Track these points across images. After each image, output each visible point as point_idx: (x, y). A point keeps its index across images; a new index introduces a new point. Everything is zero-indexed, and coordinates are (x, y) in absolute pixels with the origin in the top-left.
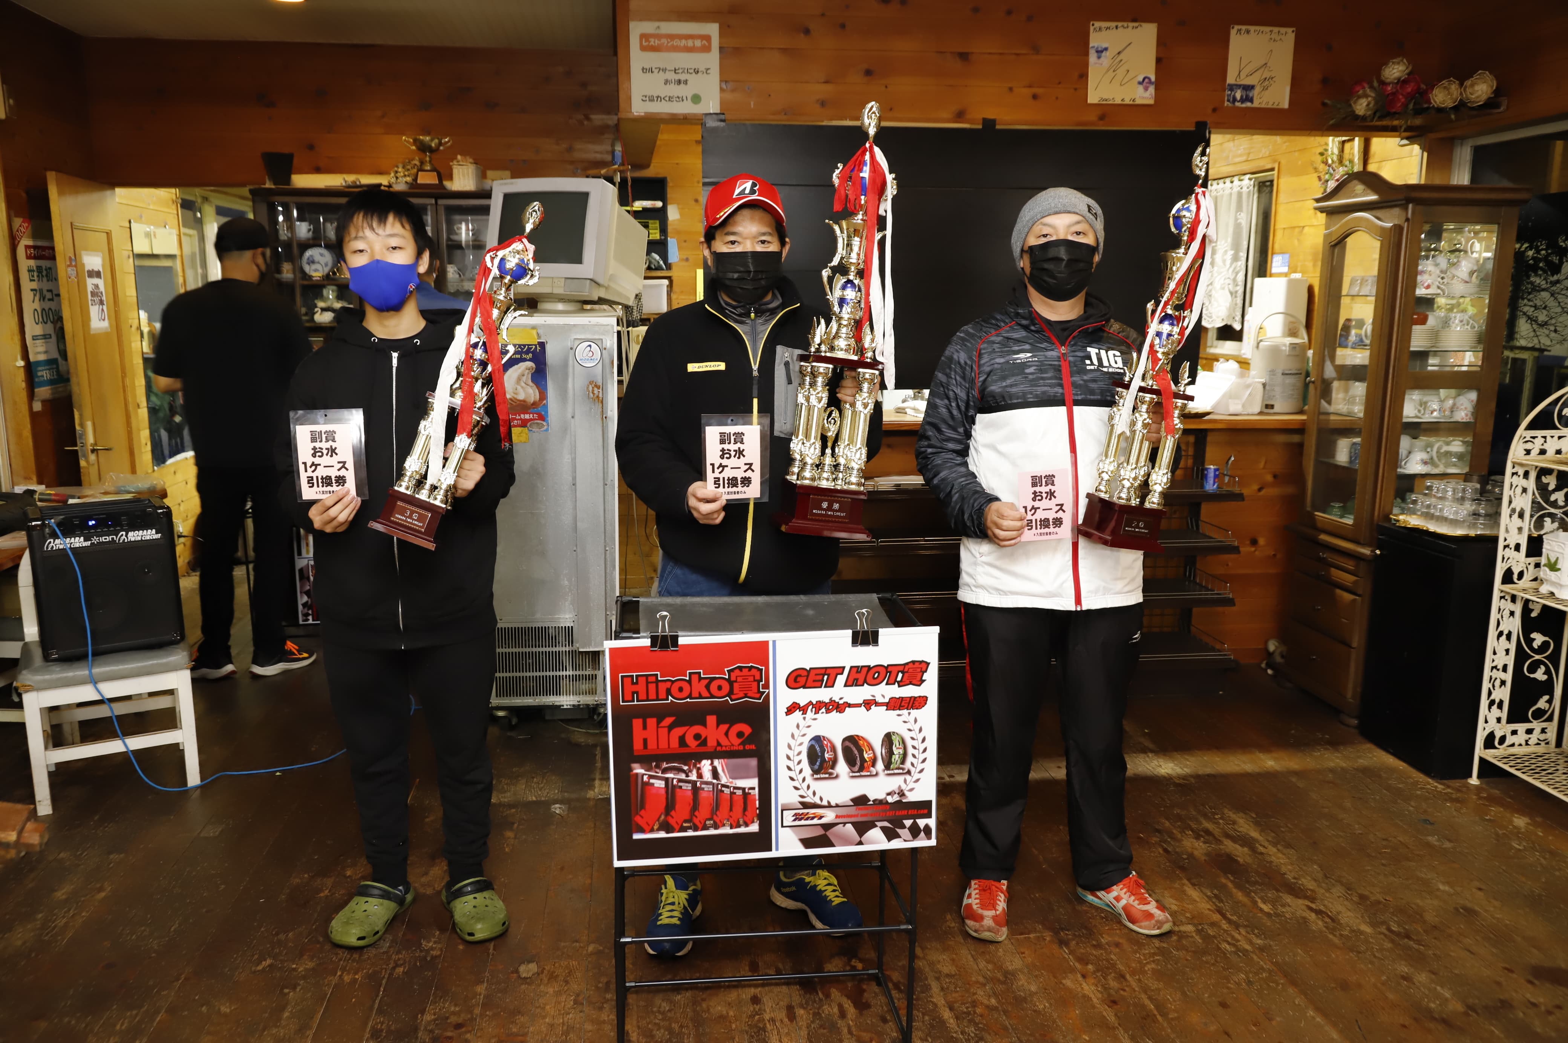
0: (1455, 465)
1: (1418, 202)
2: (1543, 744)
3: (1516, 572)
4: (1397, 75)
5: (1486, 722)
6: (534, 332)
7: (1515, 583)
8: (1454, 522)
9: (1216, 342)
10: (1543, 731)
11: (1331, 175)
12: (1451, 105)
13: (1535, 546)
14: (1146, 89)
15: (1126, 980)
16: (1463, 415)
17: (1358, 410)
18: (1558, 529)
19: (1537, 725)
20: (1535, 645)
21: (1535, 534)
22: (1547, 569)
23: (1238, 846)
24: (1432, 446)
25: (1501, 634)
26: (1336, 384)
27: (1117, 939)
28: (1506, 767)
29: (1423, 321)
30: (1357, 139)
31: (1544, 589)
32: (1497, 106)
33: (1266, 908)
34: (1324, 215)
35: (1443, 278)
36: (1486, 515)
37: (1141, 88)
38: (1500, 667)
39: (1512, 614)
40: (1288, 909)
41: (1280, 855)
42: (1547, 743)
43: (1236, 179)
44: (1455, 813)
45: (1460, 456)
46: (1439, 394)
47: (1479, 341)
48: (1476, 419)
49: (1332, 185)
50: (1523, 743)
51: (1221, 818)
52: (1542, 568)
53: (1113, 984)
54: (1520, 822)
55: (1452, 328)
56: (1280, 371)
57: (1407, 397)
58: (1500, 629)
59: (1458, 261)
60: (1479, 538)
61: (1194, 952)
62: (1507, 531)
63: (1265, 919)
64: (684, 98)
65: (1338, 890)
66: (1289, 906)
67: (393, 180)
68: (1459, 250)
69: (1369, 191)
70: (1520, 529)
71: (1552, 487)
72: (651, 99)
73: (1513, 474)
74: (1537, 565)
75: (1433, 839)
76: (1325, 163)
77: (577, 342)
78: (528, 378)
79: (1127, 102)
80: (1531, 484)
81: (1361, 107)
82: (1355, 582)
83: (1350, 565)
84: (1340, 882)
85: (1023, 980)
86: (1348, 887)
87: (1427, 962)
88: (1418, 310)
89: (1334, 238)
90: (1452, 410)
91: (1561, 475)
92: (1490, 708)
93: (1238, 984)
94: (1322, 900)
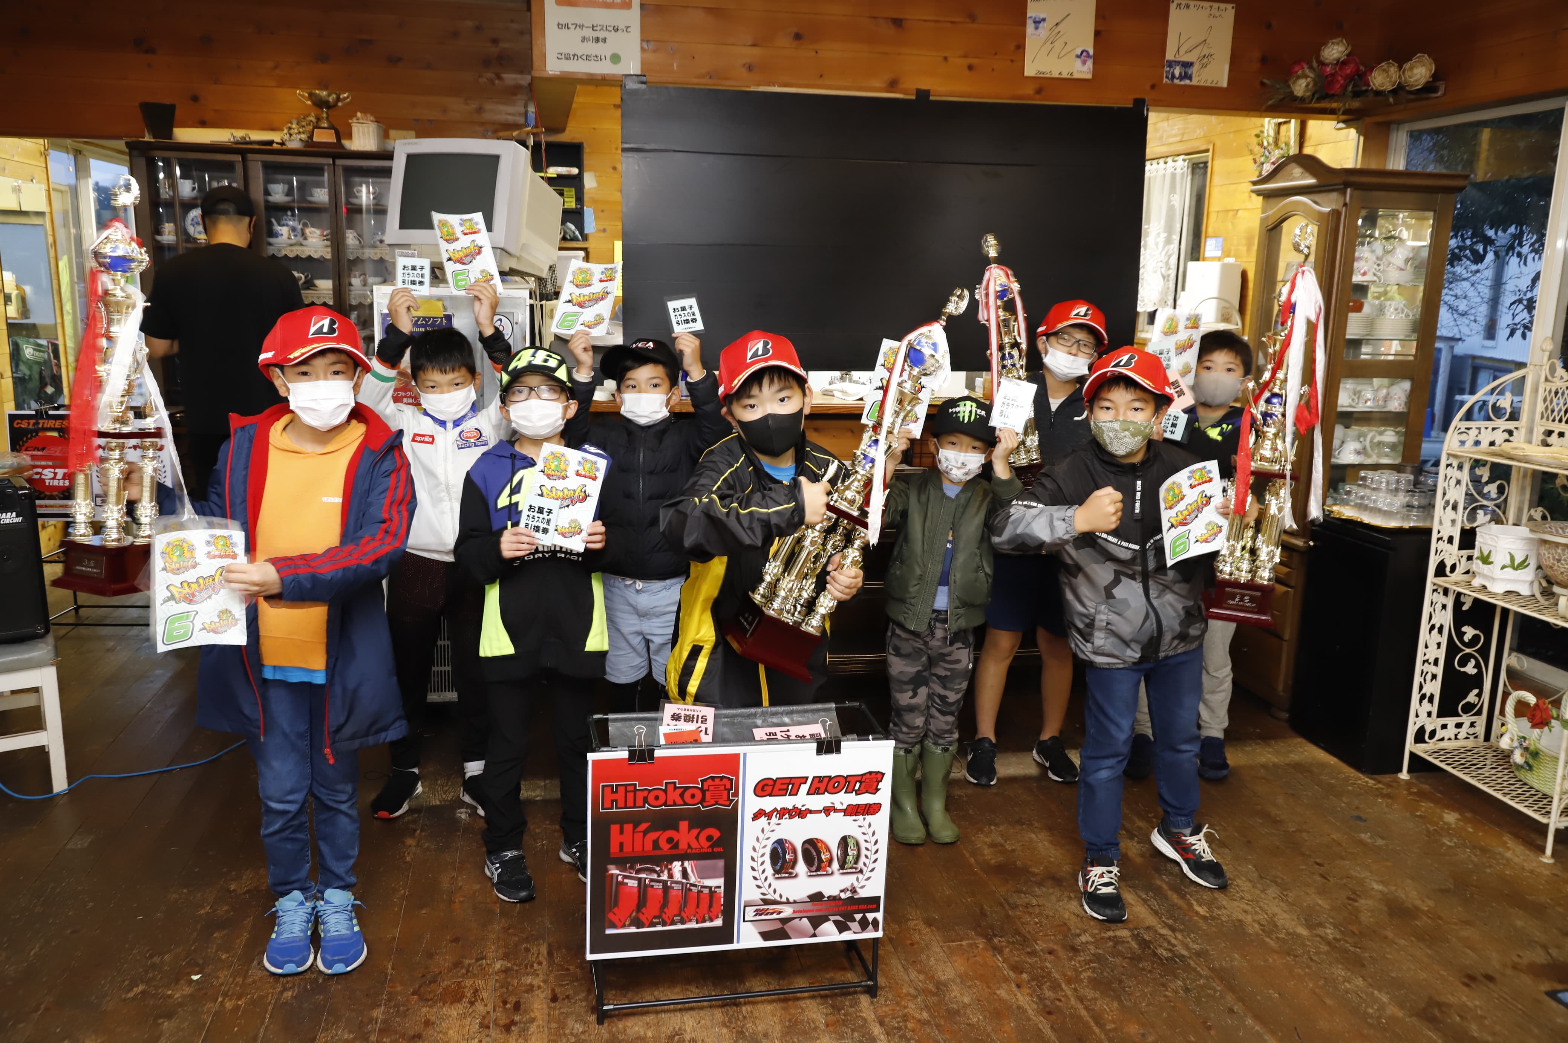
0: (1387, 456)
1: (1356, 186)
2: (1472, 737)
3: (1449, 564)
4: (1336, 56)
5: (1417, 716)
6: (440, 304)
7: (1446, 576)
8: (1388, 514)
10: (1472, 725)
11: (1267, 157)
12: (1390, 88)
13: (1468, 539)
14: (1084, 63)
15: (1062, 989)
16: (1397, 404)
18: (1490, 522)
19: (1466, 719)
20: (1466, 638)
21: (1468, 526)
22: (1479, 562)
24: (1365, 436)
25: (1433, 628)
27: (1051, 946)
28: (1436, 762)
29: (1358, 308)
30: (1293, 121)
31: (1477, 582)
32: (1435, 90)
33: (1202, 910)
34: (1261, 198)
35: (1379, 265)
36: (1419, 507)
37: (1079, 61)
38: (1432, 660)
39: (1444, 607)
40: (1224, 911)
42: (1476, 737)
43: (1170, 160)
44: (1386, 809)
45: (1393, 447)
46: (1372, 384)
47: (1414, 330)
48: (1409, 409)
49: (1268, 168)
50: (1453, 737)
52: (1475, 561)
53: (1049, 994)
54: (1451, 817)
55: (1387, 317)
57: (1341, 385)
58: (1432, 622)
59: (1393, 249)
60: (1413, 531)
61: (1131, 959)
62: (1441, 523)
63: (1202, 923)
64: (603, 57)
65: (1273, 891)
67: (287, 137)
68: (1393, 237)
69: (1307, 174)
70: (1453, 522)
71: (1485, 479)
72: (567, 58)
73: (1448, 466)
74: (1470, 558)
75: (1365, 837)
76: (1261, 145)
79: (1065, 75)
80: (1465, 475)
81: (1301, 87)
82: (1287, 574)
84: (1275, 882)
85: (955, 992)
86: (1283, 887)
87: (1363, 965)
88: (1355, 297)
89: (1271, 222)
90: (1386, 399)
91: (1495, 467)
92: (1421, 702)
93: (1176, 992)
94: (1257, 901)
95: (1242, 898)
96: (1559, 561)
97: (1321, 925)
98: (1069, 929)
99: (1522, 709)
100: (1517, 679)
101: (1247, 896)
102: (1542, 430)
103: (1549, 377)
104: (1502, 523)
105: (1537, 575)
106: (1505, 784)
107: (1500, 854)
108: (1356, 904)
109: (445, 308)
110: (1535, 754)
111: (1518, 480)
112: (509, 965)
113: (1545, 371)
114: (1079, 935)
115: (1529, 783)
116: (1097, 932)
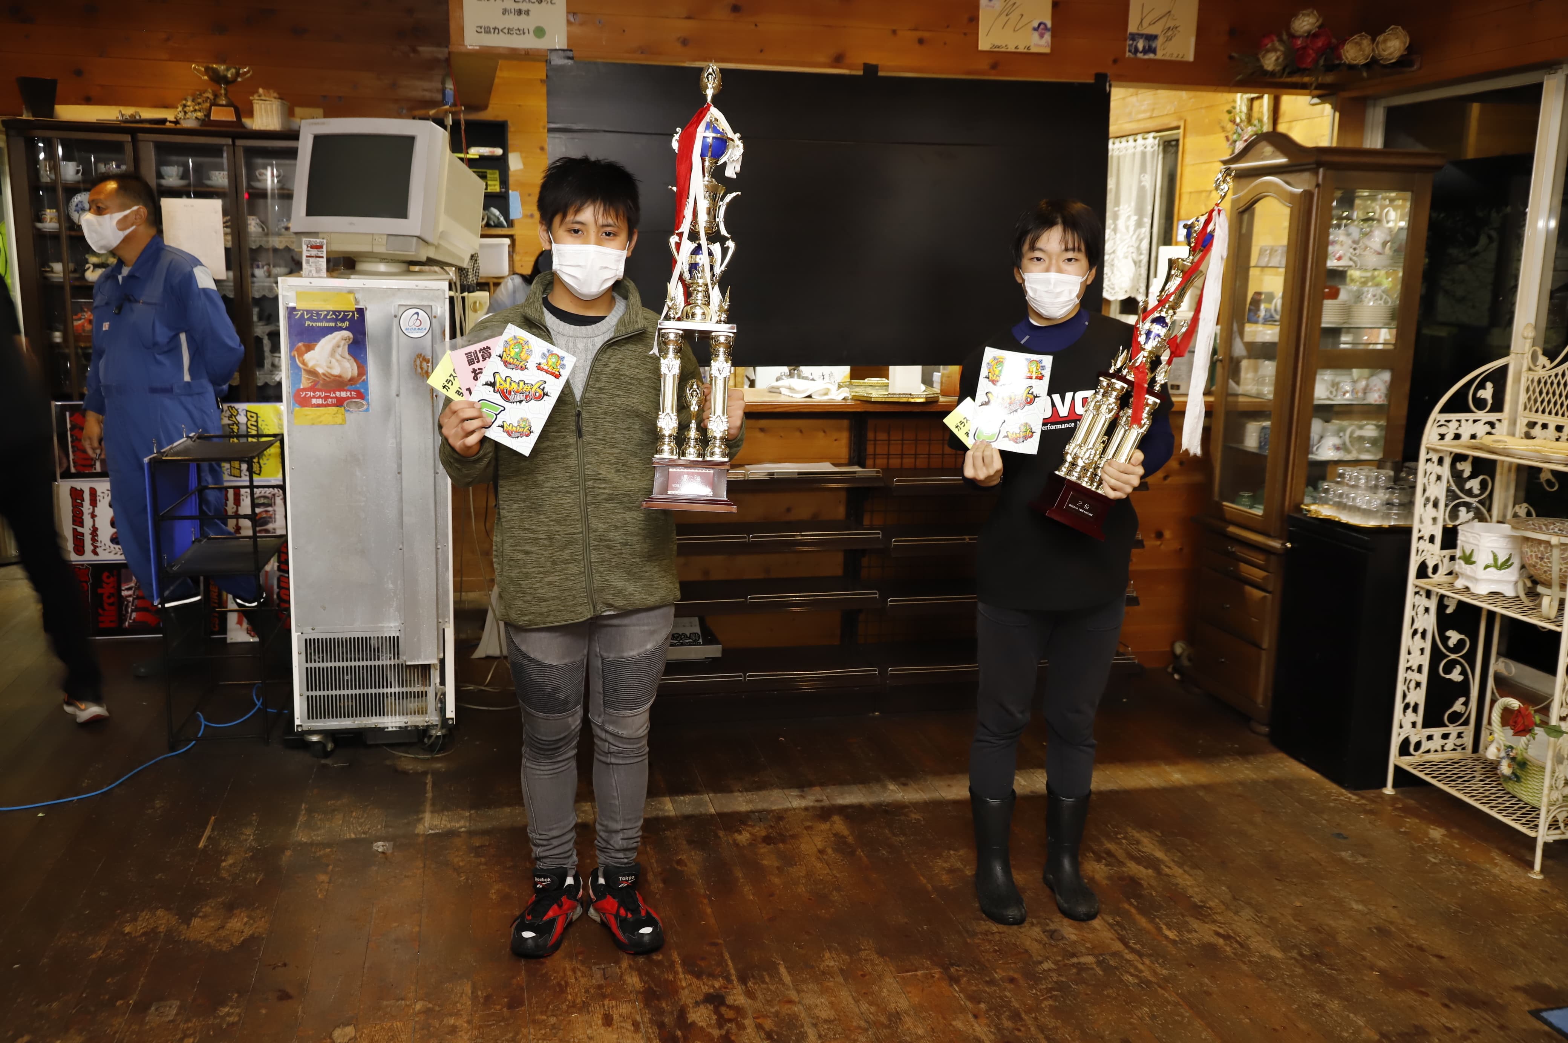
0: (1368, 451)
1: (1329, 166)
2: (1459, 749)
3: (1431, 565)
4: (1307, 28)
5: (1401, 727)
6: (351, 297)
7: (1429, 577)
8: (1367, 513)
10: (1460, 735)
11: (1239, 135)
12: (1363, 62)
13: (1450, 538)
14: (1042, 36)
15: (1021, 1019)
16: (1376, 397)
17: (1268, 391)
18: (1473, 519)
19: (1453, 730)
20: (1451, 643)
21: (1450, 525)
22: (1462, 562)
23: (1141, 868)
24: (1344, 431)
25: (1415, 632)
26: (1244, 363)
27: (1011, 973)
28: (1421, 775)
29: (1334, 295)
30: (1266, 96)
31: (1459, 584)
32: (1410, 64)
33: (1171, 934)
34: (1232, 178)
35: (1355, 249)
36: (1401, 505)
37: (1036, 35)
38: (1415, 667)
39: (1427, 610)
40: (1195, 935)
41: (1187, 877)
42: (1463, 749)
43: (1139, 137)
44: (1369, 826)
45: (1374, 442)
46: (1351, 374)
47: (1393, 317)
48: (1390, 400)
49: (1240, 146)
50: (1439, 749)
51: (1124, 838)
52: (1458, 561)
53: (1008, 1024)
54: (1436, 833)
55: (1365, 303)
57: (1318, 377)
58: (1415, 627)
59: (1371, 231)
60: (1392, 530)
61: (1096, 986)
62: (1421, 522)
63: (1170, 947)
64: (526, 31)
65: (1247, 913)
66: (1196, 932)
67: (181, 115)
68: (1371, 219)
69: (1278, 153)
70: (1435, 520)
71: (1466, 474)
72: (487, 31)
73: (1428, 460)
74: (1452, 558)
75: (1346, 855)
76: (1233, 121)
77: (404, 309)
78: (344, 350)
79: (1021, 49)
80: (1445, 471)
81: (1270, 61)
82: (1264, 578)
83: (1259, 559)
84: (1250, 904)
85: (908, 1022)
86: (1258, 910)
87: (1339, 988)
88: (1329, 284)
89: (1242, 204)
90: (1365, 391)
91: (1477, 461)
92: (1404, 712)
93: (1141, 1019)
94: (1230, 924)
95: (1214, 920)
96: (1542, 559)
97: (1296, 947)
98: (1031, 956)
99: (1508, 718)
100: (1504, 685)
101: (1218, 918)
102: (1525, 421)
103: (1532, 367)
104: (1486, 521)
105: (1521, 575)
106: (1493, 797)
107: (1487, 870)
109: (357, 302)
110: (1523, 764)
111: (1502, 474)
112: (430, 1005)
113: (1526, 361)
114: (1041, 963)
115: (1517, 795)
116: (1060, 958)
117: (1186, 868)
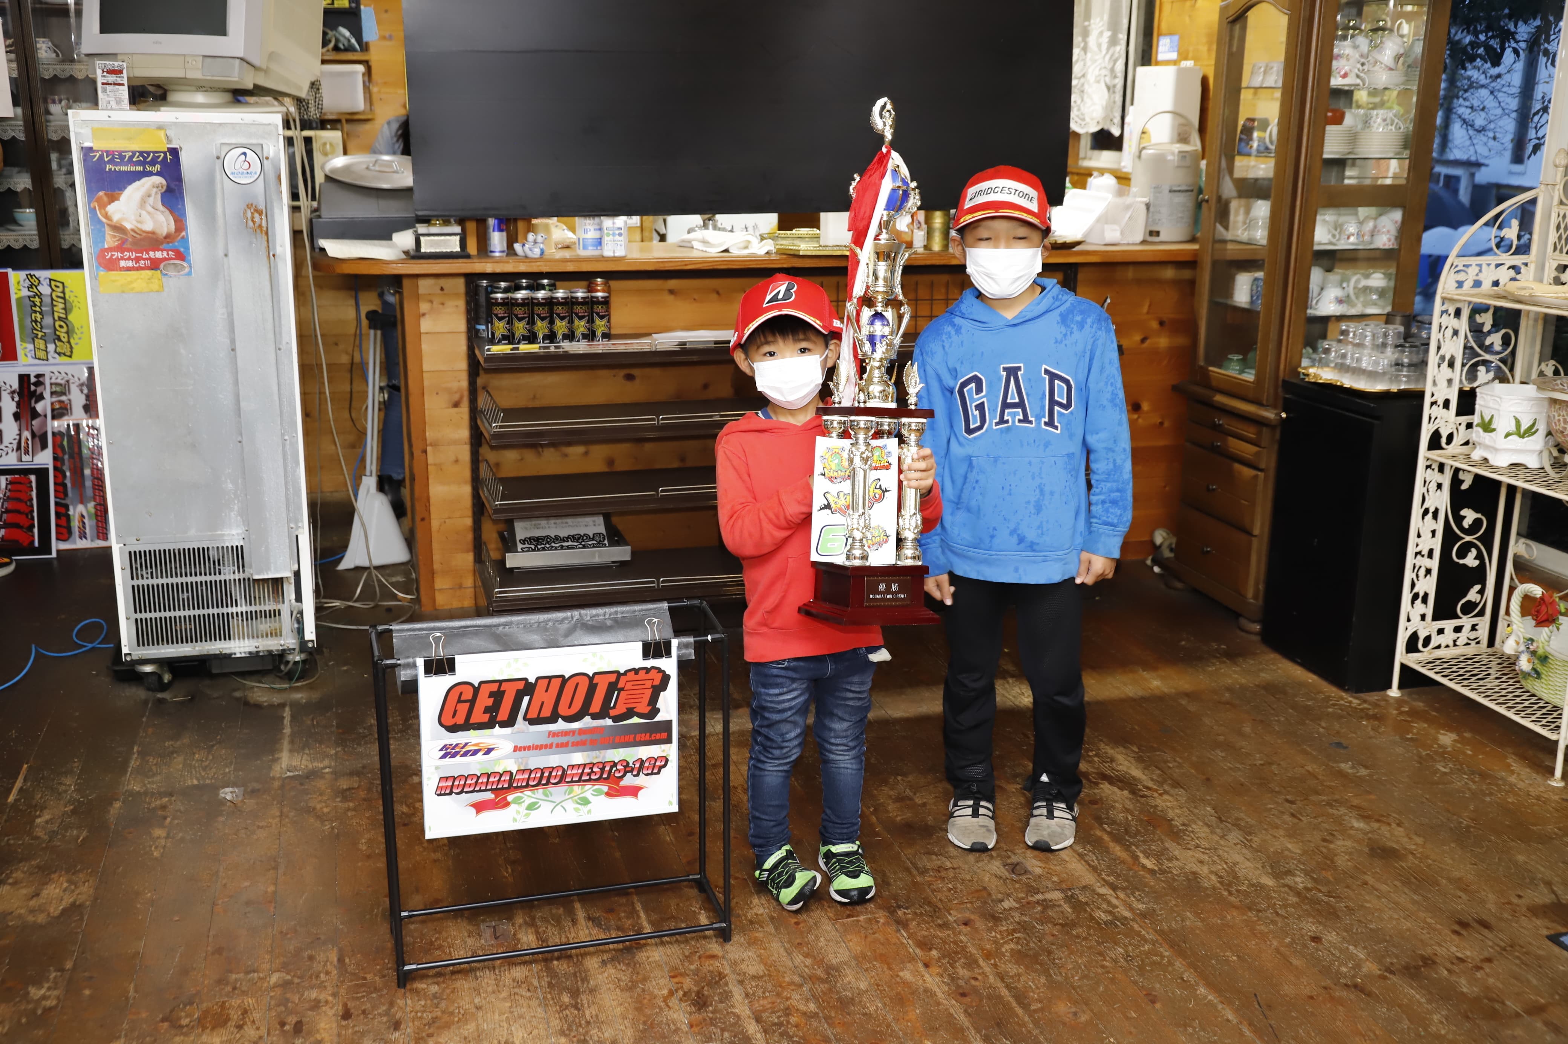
0: (1375, 303)
2: (1473, 643)
3: (1444, 434)
5: (1409, 620)
6: (162, 134)
7: (1441, 448)
8: (1372, 375)
9: (1090, 153)
10: (1474, 628)
13: (1467, 402)
15: (979, 966)
16: (1385, 240)
17: (1260, 235)
18: (1493, 380)
19: (1466, 621)
20: (1466, 524)
21: (1467, 387)
22: (1480, 430)
23: (1116, 789)
24: (1348, 281)
25: (1426, 512)
26: (1234, 205)
27: (967, 915)
28: (1431, 674)
29: (1338, 119)
33: (1149, 863)
35: (1363, 64)
36: (1410, 365)
38: (1425, 552)
39: (1439, 486)
40: (1176, 863)
41: (1166, 797)
42: (1478, 643)
44: (1372, 733)
45: (1382, 293)
46: (1356, 214)
47: (1406, 145)
48: (1400, 245)
50: (1451, 643)
51: (1096, 755)
52: (1475, 429)
53: (963, 972)
54: (1447, 739)
55: (1374, 130)
56: (1166, 189)
57: (1318, 218)
58: (1425, 506)
59: (1381, 43)
60: (1402, 395)
61: (1063, 925)
62: (1435, 383)
63: (1148, 878)
65: (1235, 836)
66: (1177, 859)
68: (1383, 29)
70: (1450, 381)
71: (1486, 328)
73: (1443, 312)
74: (1469, 426)
75: (1346, 767)
77: (228, 148)
80: (1463, 325)
82: (1257, 454)
83: (1250, 432)
84: (1238, 826)
85: (849, 977)
86: (1248, 831)
87: (1338, 917)
88: (1333, 106)
89: (1232, 12)
90: (1373, 233)
91: (1498, 312)
92: (1413, 603)
93: (1115, 961)
94: (1216, 849)
95: (1198, 846)
97: (1289, 873)
98: (990, 894)
99: (1530, 606)
100: (1524, 570)
101: (1203, 844)
102: (1555, 265)
103: (1564, 200)
104: (1508, 382)
105: (1546, 443)
106: (1510, 696)
107: (1502, 778)
108: (1332, 846)
109: (169, 140)
110: (1544, 659)
111: (1526, 326)
112: (289, 977)
113: (1558, 193)
114: (1001, 901)
115: (1537, 693)
116: (1023, 895)
117: (1166, 787)
